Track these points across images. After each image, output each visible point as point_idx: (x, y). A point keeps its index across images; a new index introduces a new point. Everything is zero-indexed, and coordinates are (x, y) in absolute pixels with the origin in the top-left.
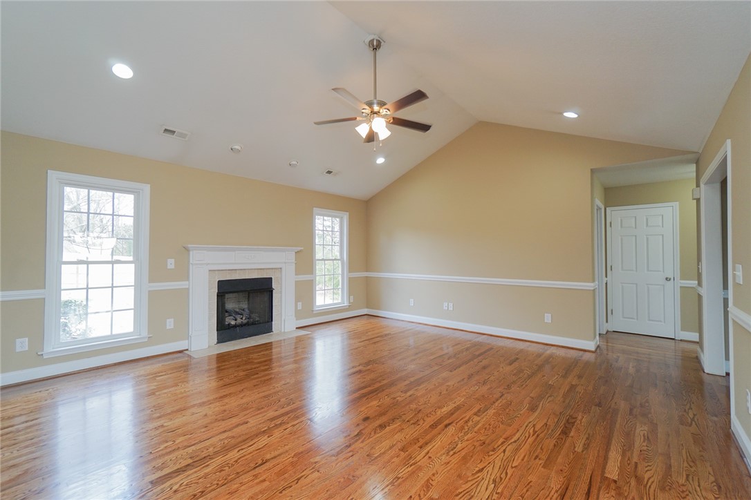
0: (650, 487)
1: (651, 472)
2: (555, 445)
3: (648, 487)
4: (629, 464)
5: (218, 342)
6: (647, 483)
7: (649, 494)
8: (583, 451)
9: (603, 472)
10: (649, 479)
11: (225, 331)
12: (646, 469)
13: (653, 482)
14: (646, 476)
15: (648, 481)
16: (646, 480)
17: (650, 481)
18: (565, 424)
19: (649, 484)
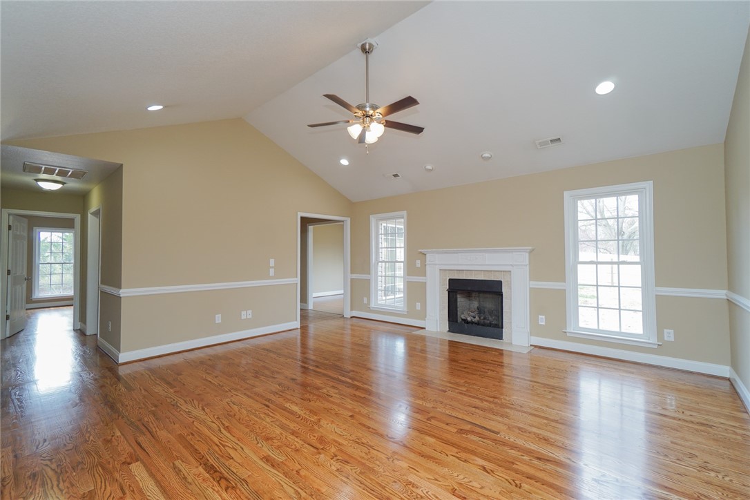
0: (101, 482)
1: (107, 497)
2: (196, 450)
3: (103, 481)
4: (130, 486)
5: (449, 331)
6: (105, 483)
7: (100, 476)
8: (173, 464)
9: (143, 463)
10: (105, 488)
11: (456, 322)
12: (112, 496)
13: (101, 488)
14: (109, 489)
15: (105, 486)
16: (107, 484)
17: (103, 487)
18: (221, 473)
19: (103, 484)
